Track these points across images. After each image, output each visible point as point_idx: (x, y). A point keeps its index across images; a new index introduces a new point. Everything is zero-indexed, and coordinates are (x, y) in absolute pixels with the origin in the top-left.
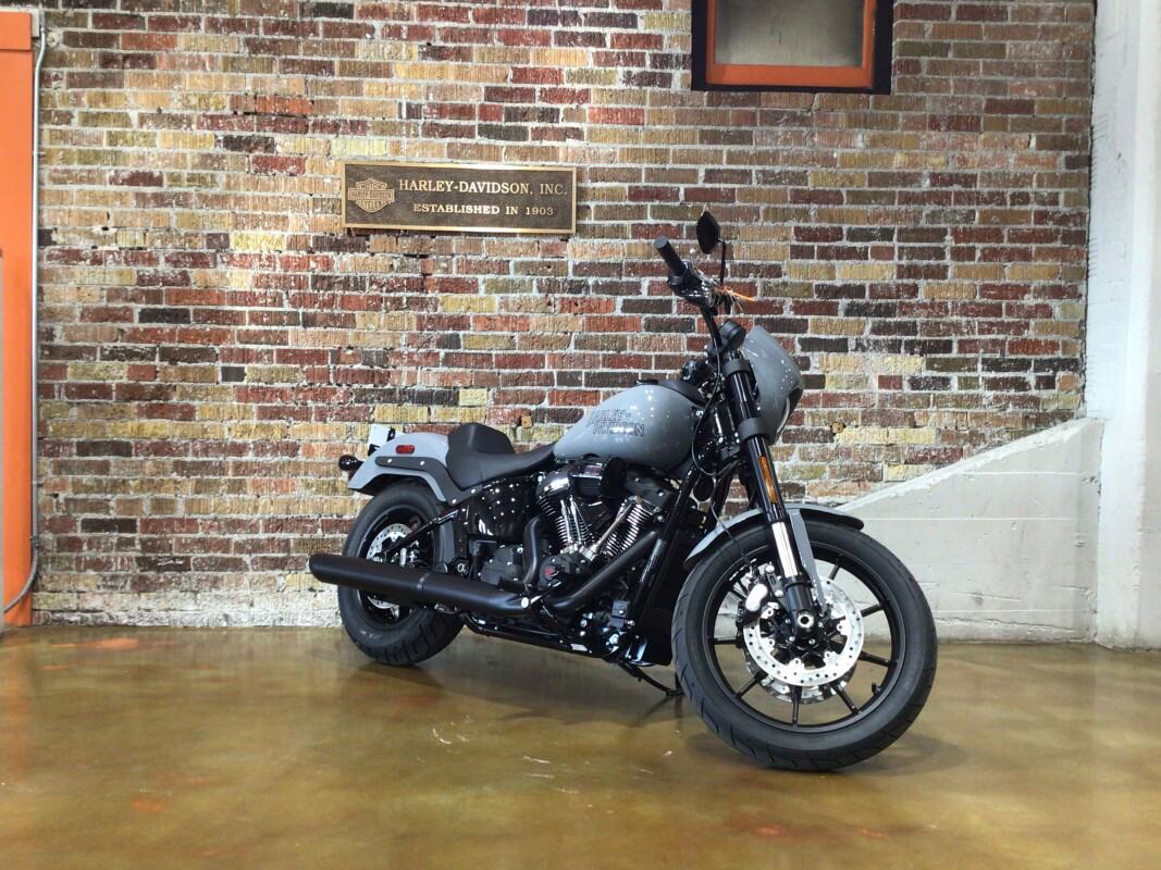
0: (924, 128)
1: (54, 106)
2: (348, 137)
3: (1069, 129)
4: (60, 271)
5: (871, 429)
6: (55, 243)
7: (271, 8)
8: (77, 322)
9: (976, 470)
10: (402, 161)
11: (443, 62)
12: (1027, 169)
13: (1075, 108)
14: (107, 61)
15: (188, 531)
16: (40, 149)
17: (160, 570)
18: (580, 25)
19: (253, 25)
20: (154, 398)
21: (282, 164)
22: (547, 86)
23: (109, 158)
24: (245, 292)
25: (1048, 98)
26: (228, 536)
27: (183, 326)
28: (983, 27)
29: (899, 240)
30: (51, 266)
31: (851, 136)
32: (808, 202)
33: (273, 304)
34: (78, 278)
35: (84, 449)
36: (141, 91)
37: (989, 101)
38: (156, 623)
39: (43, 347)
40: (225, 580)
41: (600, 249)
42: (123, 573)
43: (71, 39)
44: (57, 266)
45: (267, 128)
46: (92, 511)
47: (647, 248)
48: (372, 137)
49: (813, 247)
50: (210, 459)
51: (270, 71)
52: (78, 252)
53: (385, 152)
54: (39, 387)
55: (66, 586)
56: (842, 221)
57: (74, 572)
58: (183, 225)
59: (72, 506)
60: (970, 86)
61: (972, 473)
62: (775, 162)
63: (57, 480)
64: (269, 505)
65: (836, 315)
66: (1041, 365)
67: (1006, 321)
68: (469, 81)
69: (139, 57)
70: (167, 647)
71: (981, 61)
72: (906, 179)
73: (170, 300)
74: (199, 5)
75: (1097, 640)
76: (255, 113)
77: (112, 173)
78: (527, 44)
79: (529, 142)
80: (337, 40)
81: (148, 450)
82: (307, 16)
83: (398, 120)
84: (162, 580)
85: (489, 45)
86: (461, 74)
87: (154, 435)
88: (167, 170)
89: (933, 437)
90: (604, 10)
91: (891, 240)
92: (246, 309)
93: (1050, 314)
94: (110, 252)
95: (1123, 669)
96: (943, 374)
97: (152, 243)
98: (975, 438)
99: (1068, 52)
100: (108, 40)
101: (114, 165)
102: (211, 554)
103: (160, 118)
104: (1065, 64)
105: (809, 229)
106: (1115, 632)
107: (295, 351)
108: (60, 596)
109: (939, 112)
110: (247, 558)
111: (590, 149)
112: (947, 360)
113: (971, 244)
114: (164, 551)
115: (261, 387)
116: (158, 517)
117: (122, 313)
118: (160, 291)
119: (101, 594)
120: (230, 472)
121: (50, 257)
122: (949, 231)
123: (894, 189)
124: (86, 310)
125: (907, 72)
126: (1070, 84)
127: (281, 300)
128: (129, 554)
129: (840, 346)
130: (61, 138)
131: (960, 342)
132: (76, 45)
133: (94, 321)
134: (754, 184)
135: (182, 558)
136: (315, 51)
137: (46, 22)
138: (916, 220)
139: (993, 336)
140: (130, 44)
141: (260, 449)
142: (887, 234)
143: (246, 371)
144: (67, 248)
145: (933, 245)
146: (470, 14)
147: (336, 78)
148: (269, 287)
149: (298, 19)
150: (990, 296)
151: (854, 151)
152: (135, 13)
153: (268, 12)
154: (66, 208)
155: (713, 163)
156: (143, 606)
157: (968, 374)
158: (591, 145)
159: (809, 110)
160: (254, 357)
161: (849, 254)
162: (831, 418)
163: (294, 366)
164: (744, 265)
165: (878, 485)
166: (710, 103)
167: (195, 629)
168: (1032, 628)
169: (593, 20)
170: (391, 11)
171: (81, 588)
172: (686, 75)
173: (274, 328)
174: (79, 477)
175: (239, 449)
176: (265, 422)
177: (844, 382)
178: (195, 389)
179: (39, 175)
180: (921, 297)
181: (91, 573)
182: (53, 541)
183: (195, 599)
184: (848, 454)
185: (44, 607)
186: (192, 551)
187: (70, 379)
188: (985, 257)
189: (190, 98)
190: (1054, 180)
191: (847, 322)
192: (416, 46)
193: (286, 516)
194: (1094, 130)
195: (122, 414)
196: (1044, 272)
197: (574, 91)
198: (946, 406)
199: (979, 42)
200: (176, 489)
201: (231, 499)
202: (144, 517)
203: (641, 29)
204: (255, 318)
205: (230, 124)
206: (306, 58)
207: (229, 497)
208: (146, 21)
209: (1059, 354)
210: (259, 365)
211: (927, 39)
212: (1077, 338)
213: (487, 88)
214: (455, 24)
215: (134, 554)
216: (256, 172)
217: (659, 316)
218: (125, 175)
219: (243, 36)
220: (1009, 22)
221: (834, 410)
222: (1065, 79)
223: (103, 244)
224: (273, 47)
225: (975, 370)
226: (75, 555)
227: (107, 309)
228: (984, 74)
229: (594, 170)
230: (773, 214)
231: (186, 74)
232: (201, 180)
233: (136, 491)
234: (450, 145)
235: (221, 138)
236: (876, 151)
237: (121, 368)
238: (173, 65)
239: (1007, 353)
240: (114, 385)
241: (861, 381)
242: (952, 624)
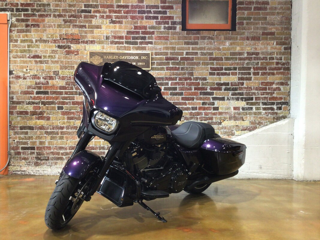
0: (245, 40)
1: (13, 38)
2: (90, 45)
3: (285, 39)
4: (15, 81)
5: (231, 121)
6: (14, 74)
7: (70, 11)
8: (20, 95)
9: (260, 132)
10: (105, 51)
11: (115, 24)
12: (273, 51)
13: (286, 34)
14: (27, 26)
15: (48, 150)
16: (10, 49)
17: (41, 160)
18: (152, 14)
19: (65, 15)
20: (40, 115)
21: (73, 52)
22: (143, 30)
23: (28, 51)
24: (63, 86)
25: (279, 31)
26: (59, 151)
27: (47, 95)
28: (261, 12)
29: (238, 70)
30: (13, 80)
31: (225, 42)
32: (214, 60)
33: (71, 89)
34: (20, 83)
35: (21, 128)
36: (36, 34)
37: (263, 32)
38: (41, 174)
39: (11, 101)
40: (58, 163)
41: (158, 74)
42: (32, 161)
43: (18, 20)
44: (14, 80)
45: (69, 43)
46: (24, 145)
47: (170, 73)
48: (96, 45)
49: (215, 72)
50: (54, 131)
51: (70, 28)
52: (20, 76)
53: (100, 49)
54: (10, 112)
55: (17, 164)
56: (223, 65)
57: (19, 161)
58: (47, 69)
59: (18, 143)
60: (257, 28)
61: (258, 133)
62: (205, 50)
63: (15, 136)
64: (70, 142)
65: (222, 91)
66: (278, 104)
67: (268, 92)
68: (122, 29)
69: (36, 25)
70: (43, 180)
71: (260, 22)
72: (240, 54)
73: (44, 89)
74: (51, 11)
75: (294, 178)
76: (66, 39)
77: (28, 55)
78: (137, 19)
79: (138, 45)
80: (87, 19)
81: (38, 128)
82: (79, 13)
83: (104, 40)
84: (42, 163)
85: (128, 20)
86: (120, 27)
87: (40, 124)
88: (42, 54)
89: (248, 123)
90: (158, 10)
91: (236, 70)
92: (64, 91)
93: (280, 90)
94: (28, 76)
95: (300, 186)
96: (251, 106)
97: (39, 74)
98: (260, 124)
99: (284, 19)
100: (27, 20)
101: (29, 53)
102: (55, 156)
103: (42, 41)
104: (283, 22)
105: (214, 68)
106: (298, 176)
107: (77, 101)
108: (15, 167)
109: (249, 36)
110: (64, 157)
111: (155, 47)
112: (252, 103)
113: (258, 71)
114: (43, 155)
115: (68, 111)
116: (41, 146)
117: (31, 92)
118: (41, 86)
119: (26, 167)
120: (60, 134)
121: (12, 78)
122: (252, 68)
123: (237, 56)
124: (22, 91)
125: (240, 25)
126: (285, 27)
127: (73, 88)
128: (33, 156)
129: (223, 99)
130: (15, 46)
131: (256, 98)
132: (19, 22)
133: (24, 94)
134: (199, 56)
135: (47, 157)
136: (82, 22)
137: (11, 16)
138: (243, 65)
139: (264, 96)
140: (33, 21)
141: (68, 128)
142: (235, 69)
143: (64, 107)
144: (17, 75)
145: (248, 71)
146: (122, 12)
147: (87, 29)
148: (69, 85)
149: (77, 14)
150: (263, 85)
151: (226, 46)
152: (34, 13)
153: (69, 12)
154: (17, 65)
155: (188, 50)
156: (37, 170)
157: (258, 106)
158: (155, 46)
159: (214, 36)
160: (66, 103)
161: (225, 74)
162: (220, 118)
163: (76, 106)
164: (196, 77)
165: (234, 136)
166: (187, 34)
167: (51, 176)
168: (276, 175)
169: (155, 12)
170: (101, 11)
171: (21, 165)
172: (180, 27)
173: (71, 96)
174: (20, 135)
175: (62, 128)
176: (69, 121)
177: (224, 109)
178: (50, 112)
179: (9, 56)
180: (245, 86)
181: (23, 161)
182: (13, 153)
183: (51, 168)
184: (225, 128)
185: (12, 170)
186: (50, 155)
187: (18, 110)
188: (262, 75)
189: (49, 35)
190: (280, 53)
191: (225, 92)
192: (108, 20)
193: (74, 146)
194: (292, 40)
195: (31, 119)
196: (278, 78)
197: (150, 32)
198: (252, 115)
199: (260, 16)
200: (46, 139)
201: (60, 141)
202: (37, 146)
203: (168, 15)
204: (66, 93)
205: (59, 41)
206: (79, 24)
207: (59, 141)
208: (37, 15)
209: (283, 101)
210: (67, 106)
211: (245, 16)
212: (288, 96)
213: (127, 31)
214: (118, 14)
215: (35, 156)
216: (66, 54)
217: (174, 91)
218: (32, 56)
219: (62, 19)
220: (268, 11)
221: (221, 116)
222: (283, 26)
223: (26, 74)
224: (70, 21)
225: (260, 105)
226: (19, 156)
227: (27, 91)
228: (261, 25)
229: (156, 53)
230: (204, 64)
231: (48, 29)
232: (52, 57)
233: (35, 139)
234: (117, 46)
235: (57, 46)
236: (232, 46)
237: (31, 107)
238: (44, 27)
239: (268, 100)
240: (29, 111)
241: (229, 108)
242: (254, 174)
